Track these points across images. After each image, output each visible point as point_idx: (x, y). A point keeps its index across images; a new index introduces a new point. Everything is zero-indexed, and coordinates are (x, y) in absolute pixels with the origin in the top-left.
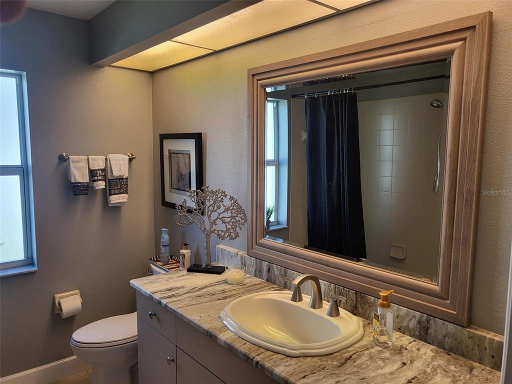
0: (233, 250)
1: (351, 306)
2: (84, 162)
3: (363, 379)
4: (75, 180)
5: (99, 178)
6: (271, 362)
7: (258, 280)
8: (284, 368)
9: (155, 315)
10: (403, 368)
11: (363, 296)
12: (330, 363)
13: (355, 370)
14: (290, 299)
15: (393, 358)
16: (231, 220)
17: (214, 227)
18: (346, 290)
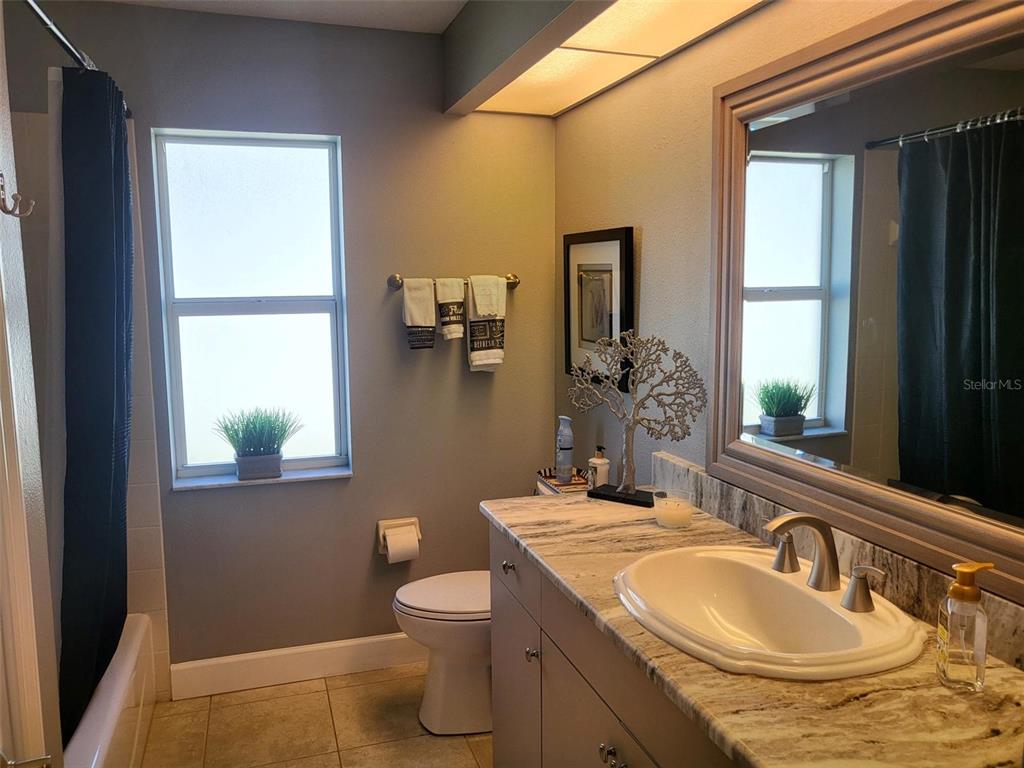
0: (682, 463)
1: (907, 596)
2: (428, 289)
3: (873, 742)
4: (412, 320)
5: (453, 318)
6: (678, 672)
7: (723, 525)
8: (701, 688)
9: (513, 567)
10: (988, 740)
11: (934, 575)
12: (807, 696)
13: (863, 721)
14: (772, 565)
15: (973, 717)
16: (676, 399)
17: (642, 413)
18: (897, 559)
